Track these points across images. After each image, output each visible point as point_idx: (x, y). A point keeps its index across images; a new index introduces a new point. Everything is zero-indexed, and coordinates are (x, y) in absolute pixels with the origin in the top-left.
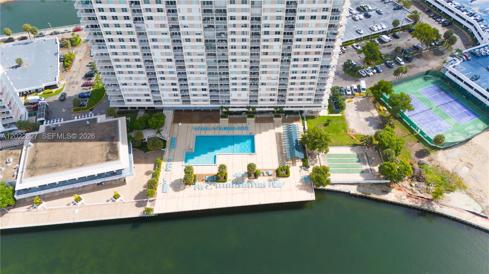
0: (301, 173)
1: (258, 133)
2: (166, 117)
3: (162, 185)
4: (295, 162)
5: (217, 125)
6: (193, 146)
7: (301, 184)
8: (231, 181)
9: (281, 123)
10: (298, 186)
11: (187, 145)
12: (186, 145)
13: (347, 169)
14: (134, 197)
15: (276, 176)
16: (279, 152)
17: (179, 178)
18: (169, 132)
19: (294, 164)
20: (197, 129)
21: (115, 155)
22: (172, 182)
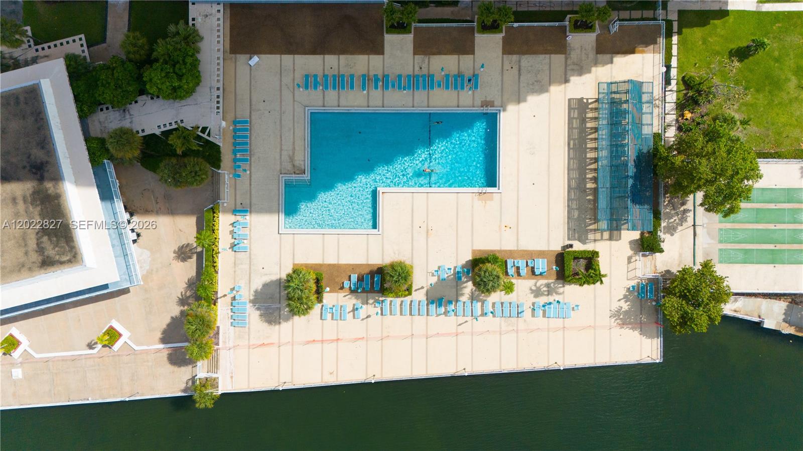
0: (632, 266)
1: (510, 101)
2: (202, 39)
3: (228, 299)
4: (618, 229)
5: (375, 61)
6: (303, 158)
7: (625, 306)
8: (424, 291)
9: (592, 55)
10: (617, 314)
11: (284, 153)
12: (281, 150)
13: (771, 247)
14: (159, 335)
15: (555, 277)
16: (573, 184)
17: (275, 277)
18: (221, 100)
19: (615, 233)
20: (310, 82)
21: (63, 243)
22: (256, 292)
